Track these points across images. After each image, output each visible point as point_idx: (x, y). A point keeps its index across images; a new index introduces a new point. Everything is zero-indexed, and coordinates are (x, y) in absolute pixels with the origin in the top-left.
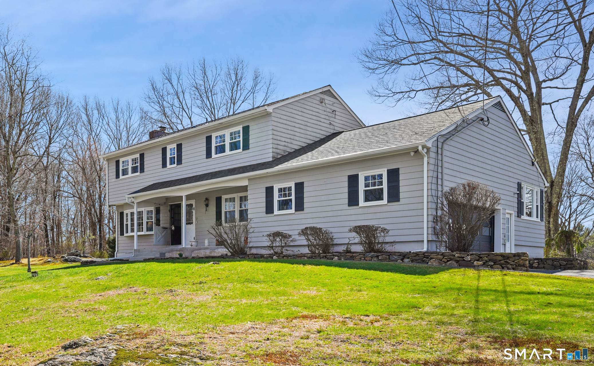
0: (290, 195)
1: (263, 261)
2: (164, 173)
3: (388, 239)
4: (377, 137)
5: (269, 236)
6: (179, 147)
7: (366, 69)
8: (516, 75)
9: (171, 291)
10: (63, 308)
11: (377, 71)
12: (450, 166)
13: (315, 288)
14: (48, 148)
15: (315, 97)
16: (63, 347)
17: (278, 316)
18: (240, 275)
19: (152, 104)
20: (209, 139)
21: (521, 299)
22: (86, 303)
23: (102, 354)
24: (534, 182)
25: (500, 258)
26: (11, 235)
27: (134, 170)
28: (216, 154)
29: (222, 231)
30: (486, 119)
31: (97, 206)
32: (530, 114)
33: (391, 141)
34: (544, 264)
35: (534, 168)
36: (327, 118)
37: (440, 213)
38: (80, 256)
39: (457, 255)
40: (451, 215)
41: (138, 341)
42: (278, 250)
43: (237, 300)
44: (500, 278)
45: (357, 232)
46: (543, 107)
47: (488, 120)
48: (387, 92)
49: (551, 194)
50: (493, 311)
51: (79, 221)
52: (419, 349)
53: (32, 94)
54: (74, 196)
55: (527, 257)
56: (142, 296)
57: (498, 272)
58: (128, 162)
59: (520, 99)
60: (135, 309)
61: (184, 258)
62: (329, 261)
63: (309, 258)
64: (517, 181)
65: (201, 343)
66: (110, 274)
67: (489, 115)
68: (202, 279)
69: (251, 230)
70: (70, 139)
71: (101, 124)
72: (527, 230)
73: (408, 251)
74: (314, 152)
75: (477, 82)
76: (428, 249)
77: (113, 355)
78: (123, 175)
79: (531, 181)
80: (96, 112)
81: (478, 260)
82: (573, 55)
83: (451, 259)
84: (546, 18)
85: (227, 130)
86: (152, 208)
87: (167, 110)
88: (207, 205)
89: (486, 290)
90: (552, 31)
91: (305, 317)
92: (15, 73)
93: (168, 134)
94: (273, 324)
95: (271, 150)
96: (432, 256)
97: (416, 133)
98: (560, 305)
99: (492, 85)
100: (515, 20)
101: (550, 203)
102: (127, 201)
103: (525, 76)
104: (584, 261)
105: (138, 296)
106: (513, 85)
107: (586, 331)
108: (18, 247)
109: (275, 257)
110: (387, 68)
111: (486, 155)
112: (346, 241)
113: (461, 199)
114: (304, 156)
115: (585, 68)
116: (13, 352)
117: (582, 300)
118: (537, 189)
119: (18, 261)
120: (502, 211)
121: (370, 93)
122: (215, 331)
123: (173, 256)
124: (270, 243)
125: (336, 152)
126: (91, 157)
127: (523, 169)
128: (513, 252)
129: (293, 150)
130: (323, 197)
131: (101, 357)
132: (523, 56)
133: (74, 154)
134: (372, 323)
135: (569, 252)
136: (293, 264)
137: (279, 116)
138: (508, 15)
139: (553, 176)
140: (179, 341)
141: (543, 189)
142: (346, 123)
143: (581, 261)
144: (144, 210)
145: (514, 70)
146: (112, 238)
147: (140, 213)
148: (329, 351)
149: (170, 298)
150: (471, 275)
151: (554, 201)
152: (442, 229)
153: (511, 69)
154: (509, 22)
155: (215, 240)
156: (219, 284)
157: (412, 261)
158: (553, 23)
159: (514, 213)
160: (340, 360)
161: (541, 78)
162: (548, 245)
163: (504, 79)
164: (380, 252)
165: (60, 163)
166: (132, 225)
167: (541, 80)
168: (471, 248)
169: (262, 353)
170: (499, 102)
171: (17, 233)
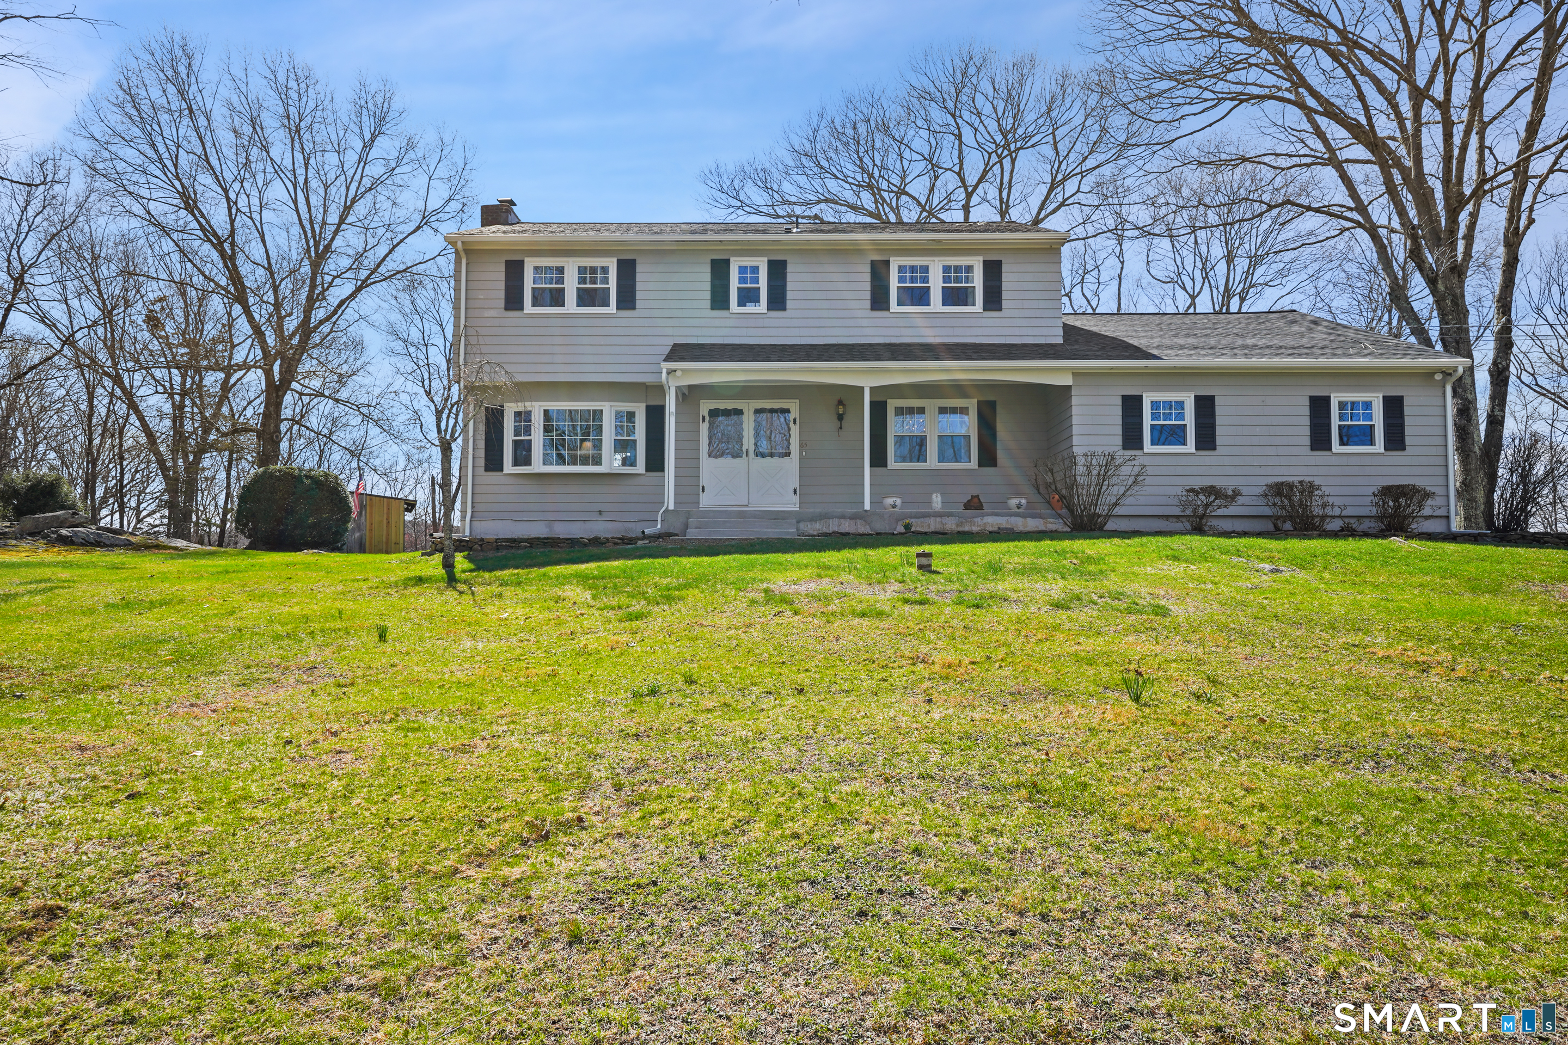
0: (1181, 417)
2: (722, 323)
6: (778, 268)
20: (880, 268)
28: (901, 303)
58: (560, 272)
78: (536, 304)
85: (933, 259)
86: (637, 409)
88: (841, 417)
95: (1058, 322)
123: (825, 530)
130: (1258, 429)
144: (609, 407)
147: (588, 416)
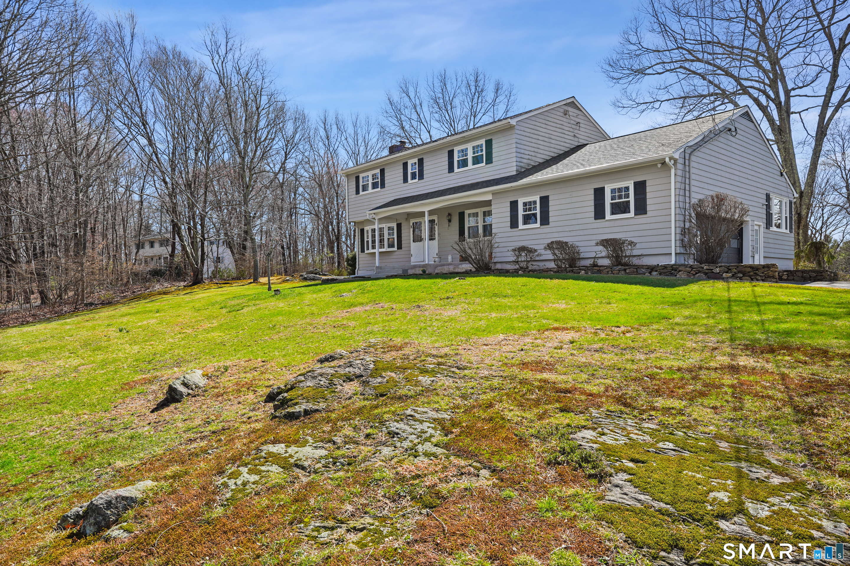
0: (535, 209)
1: (509, 276)
2: (405, 188)
3: (635, 252)
4: (623, 149)
5: (514, 250)
6: (421, 162)
7: (611, 79)
8: (765, 84)
9: (419, 306)
10: (311, 325)
11: (621, 81)
12: (697, 178)
13: (564, 302)
14: (284, 163)
15: (559, 109)
16: (318, 361)
17: (530, 329)
18: (488, 290)
19: (390, 119)
20: (451, 154)
21: (771, 309)
22: (333, 319)
23: (360, 365)
24: (783, 193)
25: (749, 269)
26: (248, 253)
27: (375, 186)
28: (459, 168)
29: (466, 246)
30: (733, 129)
31: (335, 222)
32: (778, 123)
33: (638, 153)
34: (793, 276)
35: (782, 179)
36: (571, 130)
37: (687, 225)
38: (320, 275)
39: (705, 267)
40: (699, 226)
41: (393, 353)
42: (523, 265)
43: (487, 314)
44: (750, 289)
45: (604, 246)
46: (792, 116)
47: (736, 130)
48: (630, 102)
49: (801, 205)
50: (743, 321)
51: (315, 238)
52: (672, 357)
53: (267, 110)
54: (311, 213)
55: (777, 268)
56: (389, 312)
57: (747, 284)
58: (368, 177)
59: (769, 108)
60: (384, 324)
61: (427, 274)
62: (576, 275)
63: (555, 272)
64: (765, 192)
65: (457, 354)
66: (355, 291)
67: (737, 125)
68: (449, 294)
69: (496, 245)
70: (306, 154)
71: (339, 139)
72: (776, 242)
73: (656, 264)
74: (558, 165)
75: (724, 91)
76: (676, 261)
77: (372, 366)
78: (363, 191)
79: (779, 192)
80: (334, 127)
81: (727, 272)
82: (824, 61)
83: (700, 272)
84: (795, 24)
85: (469, 144)
86: (394, 225)
87: (404, 124)
88: (450, 221)
89: (736, 301)
90: (801, 38)
91: (556, 329)
92: (250, 88)
93: (409, 149)
94: (525, 336)
95: (515, 164)
96: (680, 269)
97: (663, 145)
98: (811, 313)
99: (739, 94)
100: (762, 27)
101: (799, 215)
102: (368, 217)
103: (773, 85)
104: (834, 273)
105: (385, 312)
106: (761, 93)
107: (836, 338)
108: (256, 265)
109: (520, 272)
110: (631, 78)
111: (733, 166)
112: (593, 255)
113: (709, 211)
114: (549, 170)
115: (835, 76)
116: (269, 366)
117: (832, 309)
118: (786, 200)
119: (256, 280)
120: (750, 222)
121: (614, 104)
122: (468, 343)
123: (416, 273)
124: (515, 258)
125: (582, 164)
126: (328, 173)
127: (772, 180)
128: (762, 263)
129: (537, 164)
130: (569, 211)
131: (360, 368)
132: (771, 64)
133: (311, 170)
134: (624, 334)
135: (819, 263)
136: (539, 278)
137: (523, 129)
138: (755, 21)
139: (803, 189)
140: (434, 352)
141: (792, 199)
142: (590, 135)
143: (831, 272)
144: (385, 226)
145: (763, 78)
146: (350, 256)
147: (381, 230)
148: (584, 360)
149: (419, 313)
150: (721, 286)
151: (804, 213)
152: (690, 241)
153: (759, 77)
154: (757, 29)
155: (458, 256)
156: (466, 299)
157: (660, 274)
158: (802, 30)
159: (763, 225)
160: (595, 368)
161: (790, 86)
162: (798, 256)
163: (751, 87)
164: (627, 265)
165: (296, 180)
166: (374, 242)
167: (790, 88)
168: (720, 260)
169: (517, 362)
170: (747, 112)
171: (254, 251)
